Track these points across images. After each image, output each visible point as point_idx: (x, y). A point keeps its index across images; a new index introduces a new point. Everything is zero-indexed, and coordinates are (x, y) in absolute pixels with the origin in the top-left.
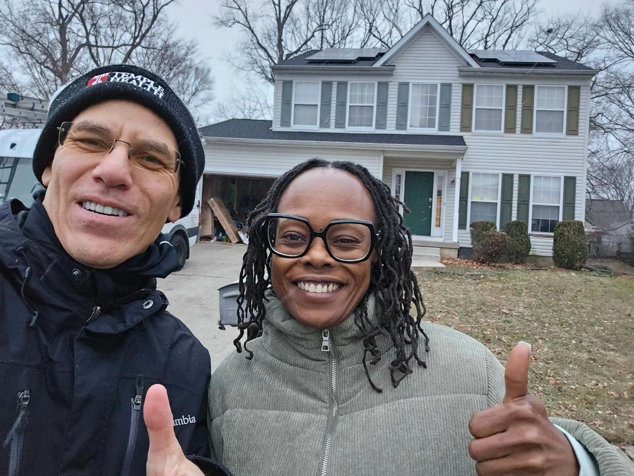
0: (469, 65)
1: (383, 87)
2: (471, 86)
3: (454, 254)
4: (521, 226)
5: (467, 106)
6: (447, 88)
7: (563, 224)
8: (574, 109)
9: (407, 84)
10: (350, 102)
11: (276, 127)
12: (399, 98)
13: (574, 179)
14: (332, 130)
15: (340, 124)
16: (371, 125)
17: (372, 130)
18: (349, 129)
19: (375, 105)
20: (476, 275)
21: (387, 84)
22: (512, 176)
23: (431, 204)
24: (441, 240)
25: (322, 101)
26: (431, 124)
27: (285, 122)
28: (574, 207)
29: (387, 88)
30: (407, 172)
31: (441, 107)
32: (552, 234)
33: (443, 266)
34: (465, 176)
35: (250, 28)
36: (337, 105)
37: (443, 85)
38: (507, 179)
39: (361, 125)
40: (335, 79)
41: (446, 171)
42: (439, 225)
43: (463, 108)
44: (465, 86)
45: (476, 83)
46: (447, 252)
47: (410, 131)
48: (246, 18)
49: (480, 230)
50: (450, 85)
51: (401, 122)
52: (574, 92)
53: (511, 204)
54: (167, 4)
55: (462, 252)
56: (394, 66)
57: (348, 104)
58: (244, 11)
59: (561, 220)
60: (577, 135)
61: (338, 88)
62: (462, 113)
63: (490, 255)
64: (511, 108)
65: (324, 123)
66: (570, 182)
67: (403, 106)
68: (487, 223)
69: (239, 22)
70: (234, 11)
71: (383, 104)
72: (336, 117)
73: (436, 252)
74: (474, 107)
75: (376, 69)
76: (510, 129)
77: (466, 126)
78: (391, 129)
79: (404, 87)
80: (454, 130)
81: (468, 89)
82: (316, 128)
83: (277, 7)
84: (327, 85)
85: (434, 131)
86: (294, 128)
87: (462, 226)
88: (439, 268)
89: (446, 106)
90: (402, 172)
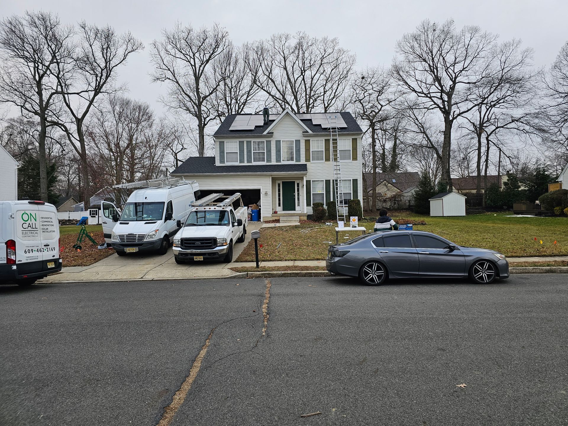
0: (307, 132)
1: (269, 142)
2: (309, 140)
3: (305, 218)
4: (334, 203)
5: (307, 150)
6: (298, 142)
7: (353, 201)
8: (355, 148)
9: (280, 141)
10: (254, 150)
11: (218, 163)
12: (276, 148)
13: (357, 180)
14: (246, 164)
15: (249, 161)
16: (264, 161)
17: (264, 163)
18: (254, 163)
19: (265, 151)
20: (311, 227)
21: (270, 141)
22: (330, 180)
23: (295, 196)
24: (300, 212)
25: (240, 150)
26: (292, 159)
27: (222, 160)
28: (357, 193)
29: (271, 143)
30: (283, 182)
31: (296, 151)
32: (347, 205)
33: (299, 224)
34: (308, 182)
35: (177, 82)
36: (247, 152)
37: (296, 141)
38: (328, 182)
39: (259, 161)
40: (245, 140)
41: (301, 180)
42: (299, 205)
43: (306, 151)
44: (306, 141)
45: (311, 139)
46: (302, 218)
47: (283, 163)
48: (174, 76)
49: (317, 206)
50: (299, 140)
51: (278, 159)
52: (355, 141)
53: (330, 193)
54: (116, 66)
55: (309, 217)
56: (273, 133)
57: (252, 152)
58: (173, 72)
59: (352, 199)
60: (357, 160)
61: (247, 144)
62: (306, 153)
63: (318, 218)
64: (327, 149)
65: (242, 161)
66: (355, 181)
67: (278, 151)
68: (319, 203)
69: (169, 79)
70: (166, 71)
71: (269, 151)
72: (247, 158)
73: (297, 218)
74: (311, 150)
75: (265, 135)
76: (328, 159)
77: (308, 160)
78: (274, 162)
79: (278, 142)
80: (303, 162)
81: (307, 142)
82: (237, 164)
83: (194, 67)
84: (241, 143)
85: (294, 162)
86: (227, 164)
87: (308, 204)
88: (298, 225)
89: (298, 151)
90: (280, 182)
